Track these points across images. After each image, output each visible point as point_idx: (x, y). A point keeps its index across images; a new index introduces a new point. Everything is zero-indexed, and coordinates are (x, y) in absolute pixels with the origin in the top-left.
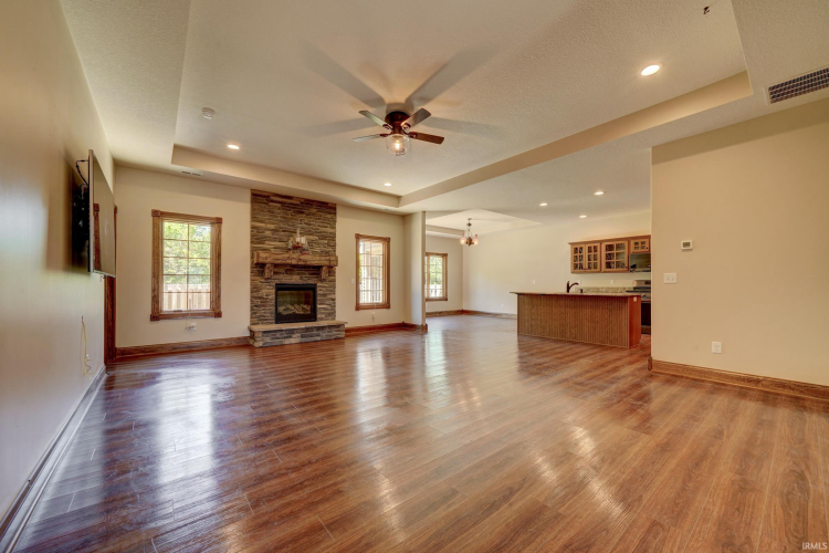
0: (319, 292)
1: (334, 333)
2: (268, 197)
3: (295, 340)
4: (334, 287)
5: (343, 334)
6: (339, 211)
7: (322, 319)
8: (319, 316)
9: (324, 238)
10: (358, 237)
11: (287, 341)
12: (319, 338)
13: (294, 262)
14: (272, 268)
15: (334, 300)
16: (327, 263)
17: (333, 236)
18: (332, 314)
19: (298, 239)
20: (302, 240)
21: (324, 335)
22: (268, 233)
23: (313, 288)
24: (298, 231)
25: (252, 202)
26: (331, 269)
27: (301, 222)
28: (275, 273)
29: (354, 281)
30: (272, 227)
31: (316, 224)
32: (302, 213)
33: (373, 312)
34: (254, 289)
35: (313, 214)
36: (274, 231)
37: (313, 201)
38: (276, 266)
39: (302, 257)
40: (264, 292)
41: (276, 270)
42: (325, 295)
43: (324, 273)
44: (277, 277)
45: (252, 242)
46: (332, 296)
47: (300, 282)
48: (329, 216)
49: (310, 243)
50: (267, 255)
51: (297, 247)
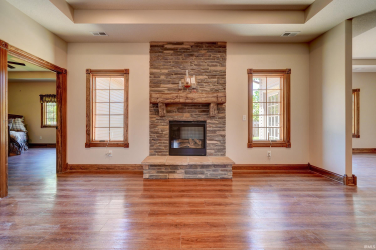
0: (208, 129)
1: (220, 173)
2: (163, 46)
3: (179, 175)
4: (224, 123)
5: (229, 175)
6: (229, 49)
7: (211, 154)
8: (208, 151)
9: (214, 76)
10: (251, 72)
11: (171, 176)
12: (203, 177)
13: (182, 100)
14: (164, 107)
15: (224, 136)
16: (214, 100)
17: (223, 75)
18: (222, 150)
19: (188, 80)
20: (192, 81)
21: (209, 174)
22: (163, 77)
23: (203, 124)
24: (187, 73)
25: (150, 52)
26: (220, 105)
27: (191, 64)
28: (168, 112)
29: (246, 118)
30: (166, 71)
31: (205, 64)
32: (192, 55)
33: (269, 150)
34: (153, 125)
35: (203, 55)
36: (168, 75)
37: (202, 43)
38: (167, 105)
39: (190, 96)
40: (159, 128)
41: (169, 109)
42: (214, 132)
43: (213, 110)
44: (169, 114)
45: (150, 86)
46: (222, 133)
47: (190, 119)
48: (218, 55)
49: (199, 83)
50: (158, 95)
51: (187, 87)
